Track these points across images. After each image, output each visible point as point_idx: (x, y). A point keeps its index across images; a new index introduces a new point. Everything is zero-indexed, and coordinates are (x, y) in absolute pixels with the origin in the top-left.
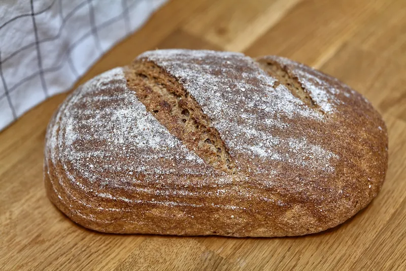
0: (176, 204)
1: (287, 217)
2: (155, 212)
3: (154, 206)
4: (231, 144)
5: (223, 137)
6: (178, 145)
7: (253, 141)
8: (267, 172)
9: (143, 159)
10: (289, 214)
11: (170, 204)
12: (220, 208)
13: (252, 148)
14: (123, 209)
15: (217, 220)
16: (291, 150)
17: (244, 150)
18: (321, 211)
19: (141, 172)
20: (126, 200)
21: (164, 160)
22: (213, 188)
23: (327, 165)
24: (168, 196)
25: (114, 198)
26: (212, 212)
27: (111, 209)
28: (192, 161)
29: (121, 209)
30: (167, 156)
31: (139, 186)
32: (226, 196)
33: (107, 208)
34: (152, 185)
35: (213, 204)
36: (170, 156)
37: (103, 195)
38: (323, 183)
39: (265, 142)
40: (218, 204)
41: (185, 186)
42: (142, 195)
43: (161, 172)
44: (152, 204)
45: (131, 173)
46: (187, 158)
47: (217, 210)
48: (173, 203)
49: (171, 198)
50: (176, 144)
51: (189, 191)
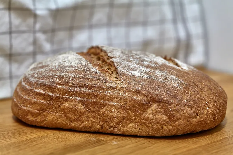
0: (80, 99)
1: (149, 113)
2: (67, 104)
3: (66, 100)
4: (119, 68)
5: (116, 65)
6: (87, 64)
7: (133, 69)
8: (138, 83)
9: (66, 70)
10: (149, 111)
11: (76, 99)
12: (106, 104)
13: (132, 72)
14: (48, 102)
15: (103, 113)
16: (156, 75)
17: (127, 73)
18: (171, 110)
19: (62, 76)
20: (51, 94)
21: (78, 70)
22: (104, 89)
23: (178, 85)
24: (76, 92)
25: (44, 93)
26: (102, 107)
27: (40, 101)
28: (94, 72)
29: (47, 101)
30: (80, 69)
31: (59, 84)
32: (111, 96)
33: (39, 100)
34: (67, 84)
35: (102, 101)
36: (81, 69)
37: (38, 91)
38: (174, 93)
39: (141, 70)
40: (105, 101)
41: (86, 85)
42: (60, 90)
43: (74, 76)
44: (65, 98)
45: (56, 77)
46: (91, 70)
47: (104, 105)
48: (78, 98)
49: (77, 94)
50: (86, 63)
51: (88, 89)
